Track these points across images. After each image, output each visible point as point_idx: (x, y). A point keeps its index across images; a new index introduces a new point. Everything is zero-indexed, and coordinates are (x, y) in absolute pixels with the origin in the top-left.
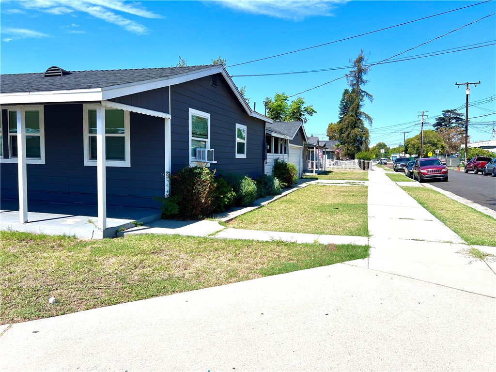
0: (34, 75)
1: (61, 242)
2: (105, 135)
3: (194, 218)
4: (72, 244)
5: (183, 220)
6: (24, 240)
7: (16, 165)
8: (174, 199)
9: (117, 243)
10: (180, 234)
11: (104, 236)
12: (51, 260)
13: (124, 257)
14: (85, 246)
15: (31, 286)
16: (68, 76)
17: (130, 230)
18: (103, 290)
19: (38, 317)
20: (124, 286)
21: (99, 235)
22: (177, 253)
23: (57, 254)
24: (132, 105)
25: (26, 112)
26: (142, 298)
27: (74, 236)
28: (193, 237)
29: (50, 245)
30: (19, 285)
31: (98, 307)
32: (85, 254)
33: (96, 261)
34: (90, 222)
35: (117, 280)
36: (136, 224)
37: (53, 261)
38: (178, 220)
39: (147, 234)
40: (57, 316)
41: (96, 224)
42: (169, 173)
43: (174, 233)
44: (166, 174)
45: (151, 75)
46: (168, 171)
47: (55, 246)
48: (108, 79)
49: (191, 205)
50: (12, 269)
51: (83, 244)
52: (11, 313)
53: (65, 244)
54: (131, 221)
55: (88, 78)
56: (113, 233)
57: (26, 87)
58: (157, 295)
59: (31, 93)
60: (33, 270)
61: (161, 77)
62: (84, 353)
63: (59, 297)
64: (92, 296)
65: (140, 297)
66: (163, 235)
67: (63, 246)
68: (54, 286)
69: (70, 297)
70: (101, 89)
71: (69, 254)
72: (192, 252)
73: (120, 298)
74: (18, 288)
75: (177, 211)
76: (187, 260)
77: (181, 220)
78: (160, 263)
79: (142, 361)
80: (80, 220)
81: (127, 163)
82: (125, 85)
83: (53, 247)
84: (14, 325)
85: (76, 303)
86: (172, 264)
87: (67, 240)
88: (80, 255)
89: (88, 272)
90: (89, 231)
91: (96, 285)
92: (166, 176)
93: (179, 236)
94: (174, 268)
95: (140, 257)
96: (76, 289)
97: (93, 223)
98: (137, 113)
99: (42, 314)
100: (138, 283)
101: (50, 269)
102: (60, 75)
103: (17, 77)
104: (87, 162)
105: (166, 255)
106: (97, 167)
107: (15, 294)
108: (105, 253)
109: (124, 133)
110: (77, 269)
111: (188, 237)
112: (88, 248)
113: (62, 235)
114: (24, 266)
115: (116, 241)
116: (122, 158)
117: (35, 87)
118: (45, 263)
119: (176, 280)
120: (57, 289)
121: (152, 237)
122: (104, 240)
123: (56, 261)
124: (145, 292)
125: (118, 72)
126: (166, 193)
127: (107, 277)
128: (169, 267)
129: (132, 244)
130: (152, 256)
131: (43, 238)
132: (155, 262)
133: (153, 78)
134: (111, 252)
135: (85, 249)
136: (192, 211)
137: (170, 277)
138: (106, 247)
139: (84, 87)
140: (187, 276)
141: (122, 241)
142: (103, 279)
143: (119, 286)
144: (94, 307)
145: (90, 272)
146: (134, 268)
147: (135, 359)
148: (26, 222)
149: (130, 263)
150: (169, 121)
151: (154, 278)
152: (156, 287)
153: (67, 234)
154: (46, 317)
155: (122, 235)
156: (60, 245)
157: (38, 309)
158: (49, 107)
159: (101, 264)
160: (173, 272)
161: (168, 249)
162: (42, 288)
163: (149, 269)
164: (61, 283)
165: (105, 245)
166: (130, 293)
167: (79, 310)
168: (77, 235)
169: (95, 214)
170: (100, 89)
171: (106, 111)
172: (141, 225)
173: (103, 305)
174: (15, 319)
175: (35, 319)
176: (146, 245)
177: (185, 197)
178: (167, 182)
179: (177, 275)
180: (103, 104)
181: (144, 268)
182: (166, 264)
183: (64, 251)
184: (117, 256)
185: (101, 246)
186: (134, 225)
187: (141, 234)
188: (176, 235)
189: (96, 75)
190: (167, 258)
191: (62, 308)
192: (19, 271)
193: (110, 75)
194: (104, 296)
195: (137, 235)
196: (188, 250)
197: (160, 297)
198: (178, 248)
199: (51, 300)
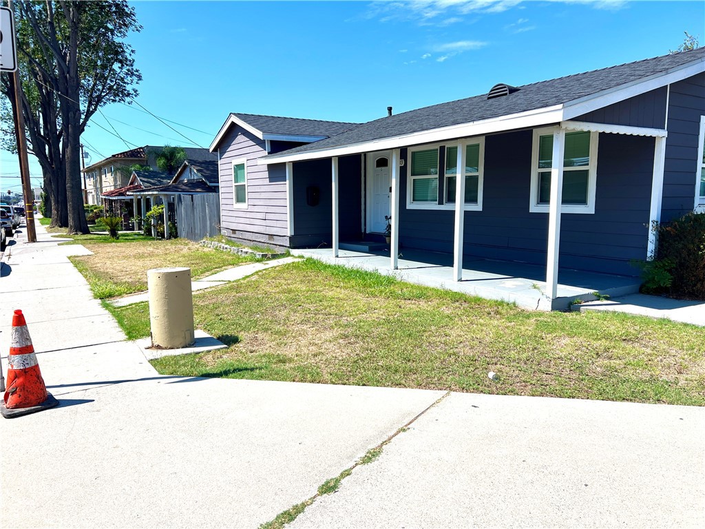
0: (475, 99)
1: (499, 308)
2: (563, 169)
3: (697, 296)
4: (512, 312)
5: (676, 299)
6: (458, 301)
7: (453, 212)
8: (664, 264)
9: (571, 319)
10: (672, 319)
11: (553, 308)
12: (490, 328)
13: (581, 339)
14: (528, 317)
15: (468, 354)
16: (515, 94)
17: (590, 303)
18: (553, 377)
19: (477, 391)
20: (581, 377)
21: (546, 306)
22: (665, 347)
23: (496, 322)
24: (604, 123)
25: (467, 146)
26: (608, 399)
27: (514, 304)
28: (694, 327)
29: (486, 310)
30: (456, 350)
31: (547, 396)
32: (529, 327)
33: (543, 339)
34: (535, 287)
35: (572, 368)
36: (599, 296)
37: (491, 330)
38: (667, 297)
39: (615, 312)
40: (497, 394)
41: (543, 290)
42: (657, 222)
43: (660, 317)
44: (651, 224)
45: (637, 73)
46: (655, 219)
47: (492, 313)
48: (570, 90)
49: (694, 276)
50: (448, 332)
51: (525, 315)
52: (449, 379)
53: (504, 312)
54: (592, 291)
55: (542, 93)
56: (565, 306)
57: (469, 116)
58: (631, 400)
59: (475, 123)
60: (469, 337)
61: (654, 72)
62: (531, 446)
63: (498, 374)
64: (538, 381)
65: (603, 396)
66: (641, 317)
67: (500, 314)
68: (493, 359)
69: (512, 376)
70: (562, 105)
71: (509, 324)
72: (693, 349)
73: (576, 392)
74: (454, 354)
75: (668, 284)
76: (683, 359)
77: (673, 298)
78: (635, 357)
79: (608, 480)
80: (522, 284)
81: (589, 208)
82: (596, 95)
83: (489, 314)
84: (452, 393)
85: (518, 384)
86: (656, 360)
87: (506, 307)
88: (522, 328)
89: (533, 350)
90: (533, 298)
91: (543, 368)
92: (651, 228)
93: (670, 321)
94: (660, 368)
95: (604, 343)
96: (519, 368)
97: (538, 288)
98: (611, 133)
99: (481, 388)
100: (601, 377)
101: (488, 339)
102: (506, 94)
103: (456, 104)
104: (534, 208)
105: (646, 346)
106: (549, 213)
107: (452, 359)
108: (555, 330)
109: (588, 164)
110: (519, 343)
111: (686, 325)
112: (532, 320)
113: (500, 300)
114: (459, 330)
115: (570, 316)
116: (583, 201)
117: (479, 115)
118: (482, 330)
119: (662, 385)
120: (496, 364)
121: (624, 317)
122: (552, 313)
123: (493, 330)
124: (612, 392)
125: (584, 76)
126: (649, 254)
127: (559, 361)
128: (651, 364)
129: (593, 324)
130: (623, 344)
131: (478, 301)
132: (628, 354)
133: (641, 76)
134: (563, 329)
135: (528, 321)
136: (695, 285)
137: (653, 380)
138: (556, 322)
139: (539, 105)
140: (682, 383)
141: (578, 317)
142: (552, 362)
143: (574, 376)
144: (542, 395)
145: (536, 351)
146: (595, 356)
147: (598, 474)
148: (460, 280)
149: (589, 348)
150: (664, 140)
151: (627, 376)
152: (630, 388)
153: (506, 300)
154: (485, 393)
155: (578, 310)
156: (497, 313)
157: (477, 382)
158: (491, 138)
159: (550, 344)
160: (657, 373)
161: (650, 339)
162: (479, 359)
163: (618, 362)
164: (501, 358)
165: (555, 319)
166: (590, 388)
167: (523, 394)
168: (519, 303)
169: (542, 277)
170: (560, 106)
171: (566, 135)
172: (607, 299)
173: (553, 395)
174: (453, 387)
175: (473, 392)
176: (614, 328)
177: (683, 261)
178: (652, 236)
179: (665, 377)
180: (563, 126)
181: (610, 358)
182: (646, 359)
183: (503, 320)
184: (570, 336)
185: (549, 320)
186: (596, 298)
187: (607, 312)
188: (664, 320)
189: (553, 86)
190: (649, 351)
191: (501, 386)
192: (455, 335)
193: (572, 84)
194: (554, 385)
195: (599, 311)
196: (685, 344)
197: (636, 404)
198: (668, 339)
199: (491, 375)
